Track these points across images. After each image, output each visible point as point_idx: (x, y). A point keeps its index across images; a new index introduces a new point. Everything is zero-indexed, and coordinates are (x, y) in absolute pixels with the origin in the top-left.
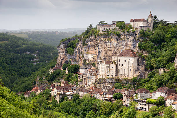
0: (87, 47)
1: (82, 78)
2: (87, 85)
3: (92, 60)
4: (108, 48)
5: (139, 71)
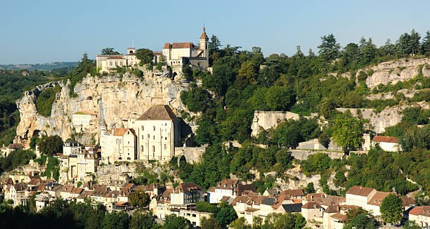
0: (77, 101)
1: (67, 166)
2: (78, 179)
3: (88, 128)
4: (120, 102)
5: (183, 148)
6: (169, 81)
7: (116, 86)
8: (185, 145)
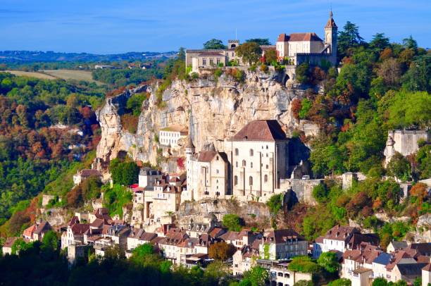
0: (166, 113)
1: (141, 201)
2: (155, 220)
3: (176, 149)
4: (214, 115)
5: (290, 180)
6: (278, 86)
7: (209, 93)
8: (292, 176)
